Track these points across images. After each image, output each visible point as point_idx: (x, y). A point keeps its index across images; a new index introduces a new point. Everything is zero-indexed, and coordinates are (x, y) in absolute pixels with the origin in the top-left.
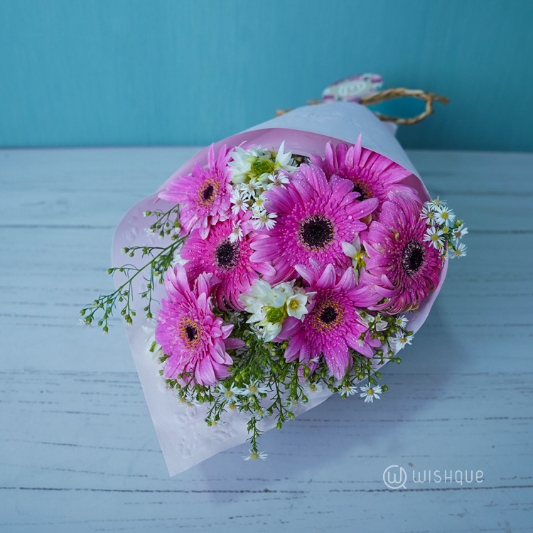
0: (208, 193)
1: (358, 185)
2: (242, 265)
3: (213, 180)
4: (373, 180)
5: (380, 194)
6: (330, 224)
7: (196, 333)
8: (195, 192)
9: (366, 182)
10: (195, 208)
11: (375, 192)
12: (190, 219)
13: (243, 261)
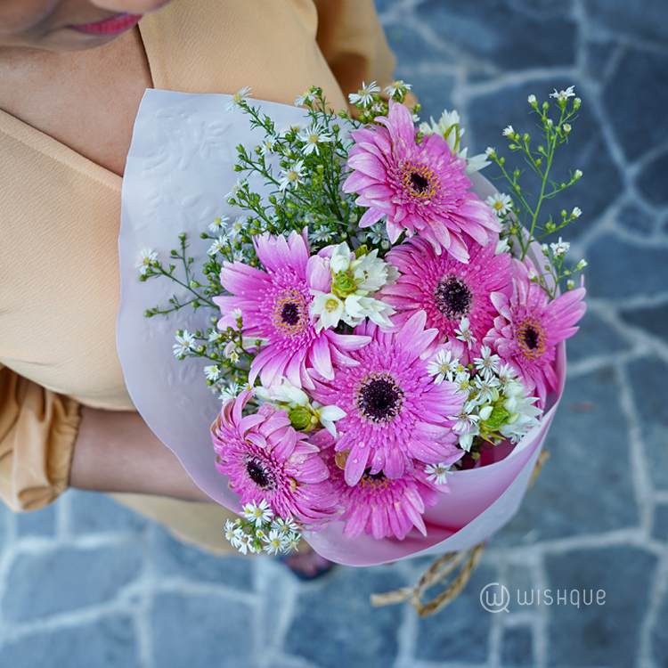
0: (531, 338)
1: (383, 481)
2: (427, 302)
3: (537, 356)
4: (372, 500)
5: (352, 492)
6: (374, 420)
7: (414, 188)
8: (548, 326)
9: (378, 490)
10: (531, 311)
11: (360, 489)
12: (528, 296)
13: (430, 306)
